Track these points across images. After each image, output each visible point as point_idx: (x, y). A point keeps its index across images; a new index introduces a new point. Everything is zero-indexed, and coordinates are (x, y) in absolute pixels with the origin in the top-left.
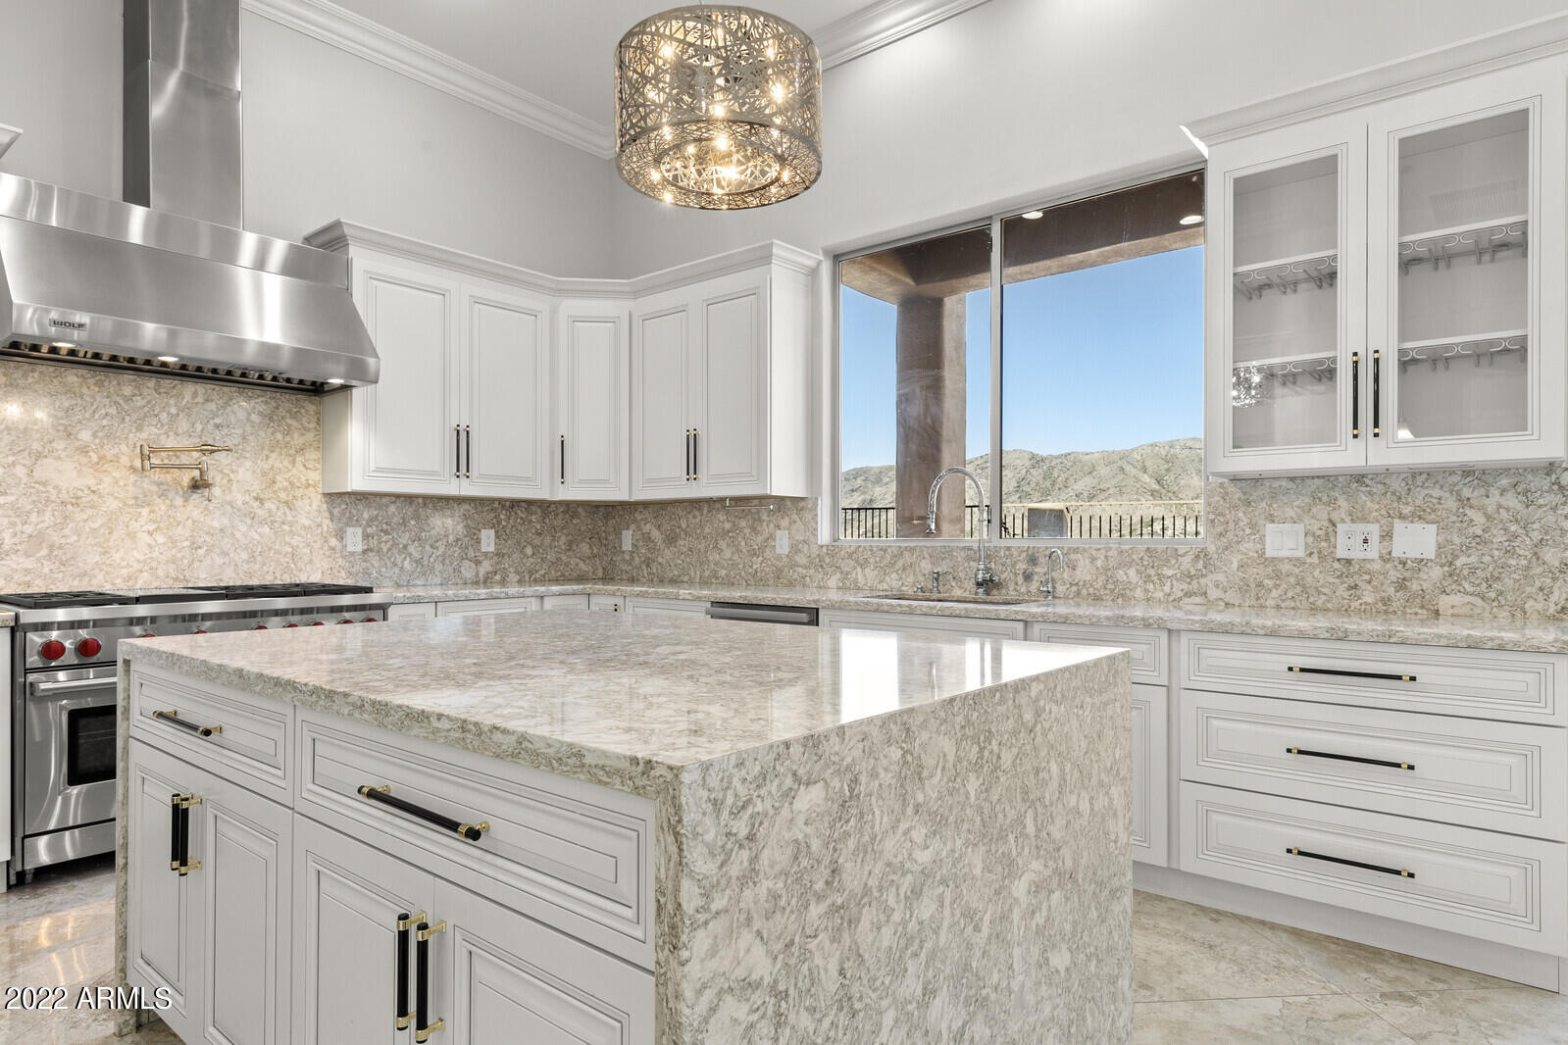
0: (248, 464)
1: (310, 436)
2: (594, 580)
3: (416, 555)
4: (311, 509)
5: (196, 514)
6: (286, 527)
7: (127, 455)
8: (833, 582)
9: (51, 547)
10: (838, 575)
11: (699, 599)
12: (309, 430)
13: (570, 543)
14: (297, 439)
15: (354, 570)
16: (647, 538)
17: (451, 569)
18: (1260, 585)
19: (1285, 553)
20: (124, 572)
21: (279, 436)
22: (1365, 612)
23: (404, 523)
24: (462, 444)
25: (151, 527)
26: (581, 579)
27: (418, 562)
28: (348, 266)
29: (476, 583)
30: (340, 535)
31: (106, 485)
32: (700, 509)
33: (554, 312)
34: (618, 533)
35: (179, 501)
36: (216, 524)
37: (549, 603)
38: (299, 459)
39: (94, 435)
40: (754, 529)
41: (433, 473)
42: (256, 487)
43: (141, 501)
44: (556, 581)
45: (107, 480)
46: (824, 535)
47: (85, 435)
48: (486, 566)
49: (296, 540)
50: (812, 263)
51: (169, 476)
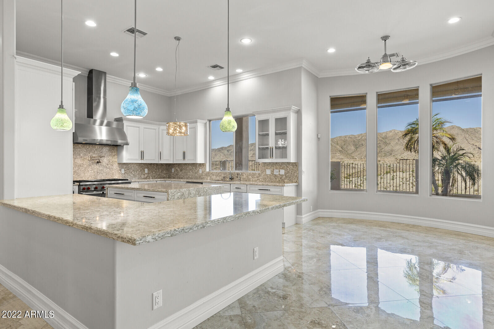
0: (106, 158)
1: (116, 153)
2: (166, 178)
3: (133, 174)
4: (116, 166)
5: (98, 167)
6: (112, 169)
7: (88, 158)
8: (209, 178)
9: (77, 173)
10: (209, 177)
11: (184, 181)
12: (115, 152)
13: (162, 171)
14: (114, 154)
15: (123, 176)
16: (177, 170)
17: (139, 176)
18: (266, 178)
19: (268, 174)
20: (87, 177)
21: (111, 153)
22: (277, 182)
23: (131, 168)
24: (142, 154)
25: (91, 169)
26: (164, 178)
27: (134, 175)
28: (123, 124)
29: (144, 179)
30: (120, 170)
32: (186, 165)
33: (159, 129)
34: (171, 169)
35: (95, 165)
36: (101, 169)
37: (158, 182)
38: (114, 157)
39: (83, 155)
40: (196, 169)
41: (137, 159)
42: (107, 162)
43: (90, 165)
44: (159, 178)
45: (85, 162)
46: (208, 170)
47: (82, 155)
48: (146, 175)
49: (113, 171)
50: (205, 122)
51: (94, 161)
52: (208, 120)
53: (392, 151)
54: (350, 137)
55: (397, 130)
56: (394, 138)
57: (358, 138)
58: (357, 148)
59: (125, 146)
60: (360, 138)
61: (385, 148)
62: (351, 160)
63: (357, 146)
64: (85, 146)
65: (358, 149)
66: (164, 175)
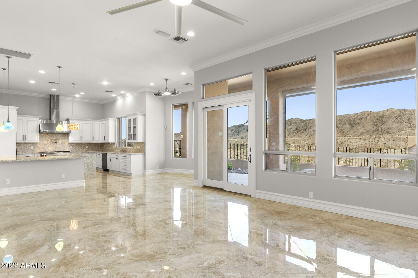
0: (60, 140)
4: (67, 144)
7: (50, 140)
9: (44, 148)
14: (65, 138)
15: (71, 150)
17: (82, 150)
20: (49, 150)
22: (138, 153)
23: (77, 145)
24: (82, 138)
25: (52, 146)
27: (78, 149)
28: (69, 122)
30: (70, 147)
31: (48, 143)
35: (54, 144)
36: (57, 146)
41: (79, 141)
42: (61, 142)
43: (51, 144)
46: (117, 146)
47: (46, 139)
48: (87, 150)
49: (65, 147)
50: (115, 119)
51: (53, 142)
52: (117, 118)
53: (389, 129)
54: (346, 116)
55: (395, 109)
56: (391, 117)
57: (354, 118)
58: (352, 127)
59: (70, 134)
60: (355, 117)
61: (382, 126)
62: (345, 137)
63: (353, 125)
64: (48, 134)
65: (354, 128)
66: (99, 150)
